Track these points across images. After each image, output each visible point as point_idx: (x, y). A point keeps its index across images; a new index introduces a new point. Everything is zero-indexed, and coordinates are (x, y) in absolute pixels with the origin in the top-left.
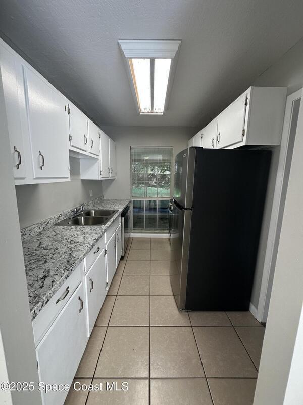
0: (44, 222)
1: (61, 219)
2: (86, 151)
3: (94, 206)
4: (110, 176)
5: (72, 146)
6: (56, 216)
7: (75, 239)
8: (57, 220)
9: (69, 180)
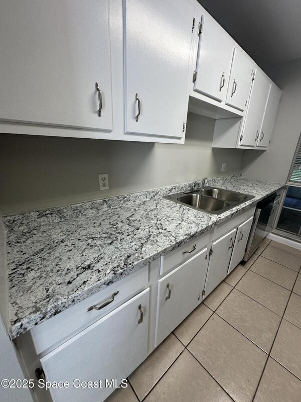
0: (153, 192)
1: (174, 192)
2: (220, 101)
3: (223, 184)
4: (256, 145)
5: (196, 91)
6: (169, 187)
7: (167, 223)
8: (168, 192)
9: (182, 141)
